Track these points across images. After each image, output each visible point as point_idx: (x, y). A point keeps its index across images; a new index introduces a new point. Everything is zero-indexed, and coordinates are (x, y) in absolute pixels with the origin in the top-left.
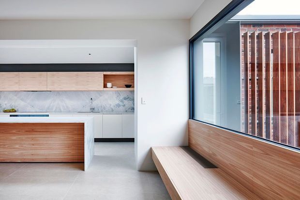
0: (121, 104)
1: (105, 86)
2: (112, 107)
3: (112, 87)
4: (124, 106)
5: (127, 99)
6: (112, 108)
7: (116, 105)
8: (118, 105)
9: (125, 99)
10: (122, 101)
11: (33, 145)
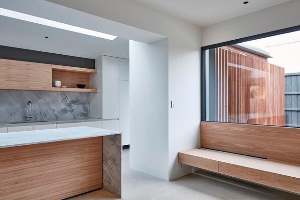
0: (68, 108)
1: (54, 85)
2: (56, 113)
3: (61, 87)
4: (72, 111)
5: (76, 102)
6: (56, 115)
7: (62, 110)
8: (65, 111)
9: (73, 102)
10: (69, 105)
11: (16, 183)
